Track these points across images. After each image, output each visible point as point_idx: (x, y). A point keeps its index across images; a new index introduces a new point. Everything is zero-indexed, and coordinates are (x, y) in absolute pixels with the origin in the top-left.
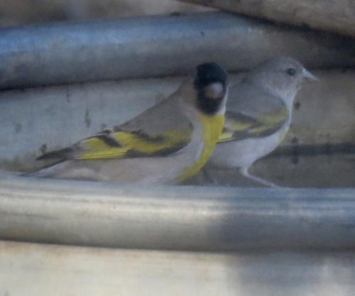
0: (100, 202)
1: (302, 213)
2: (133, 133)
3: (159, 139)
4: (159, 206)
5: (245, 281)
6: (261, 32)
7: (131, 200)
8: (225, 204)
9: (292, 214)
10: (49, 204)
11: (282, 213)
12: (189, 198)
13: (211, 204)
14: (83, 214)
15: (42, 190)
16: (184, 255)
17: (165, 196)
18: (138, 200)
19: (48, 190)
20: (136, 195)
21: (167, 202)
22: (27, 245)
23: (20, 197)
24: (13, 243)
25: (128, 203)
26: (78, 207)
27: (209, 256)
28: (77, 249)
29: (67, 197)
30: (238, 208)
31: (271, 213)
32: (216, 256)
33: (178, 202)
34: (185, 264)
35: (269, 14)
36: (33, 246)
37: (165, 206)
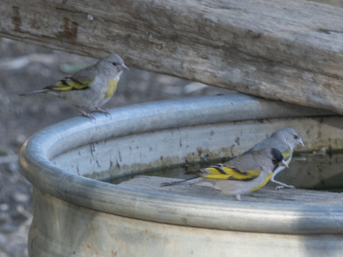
0: (239, 211)
1: (336, 218)
2: (233, 169)
3: (245, 174)
4: (267, 214)
5: (308, 248)
6: (258, 102)
7: (254, 210)
8: (300, 213)
9: (331, 218)
10: (214, 212)
11: (327, 217)
12: (282, 210)
13: (293, 213)
14: (232, 216)
15: (211, 205)
16: (278, 236)
17: (270, 209)
18: (258, 211)
19: (214, 205)
20: (256, 208)
21: (272, 212)
22: (202, 229)
23: (201, 208)
24: (195, 229)
25: (253, 212)
26: (229, 213)
27: (290, 236)
28: (227, 232)
29: (223, 209)
30: (306, 215)
31: (321, 217)
32: (294, 236)
33: (277, 212)
34: (279, 240)
35: (263, 95)
36: (205, 230)
37: (271, 214)
